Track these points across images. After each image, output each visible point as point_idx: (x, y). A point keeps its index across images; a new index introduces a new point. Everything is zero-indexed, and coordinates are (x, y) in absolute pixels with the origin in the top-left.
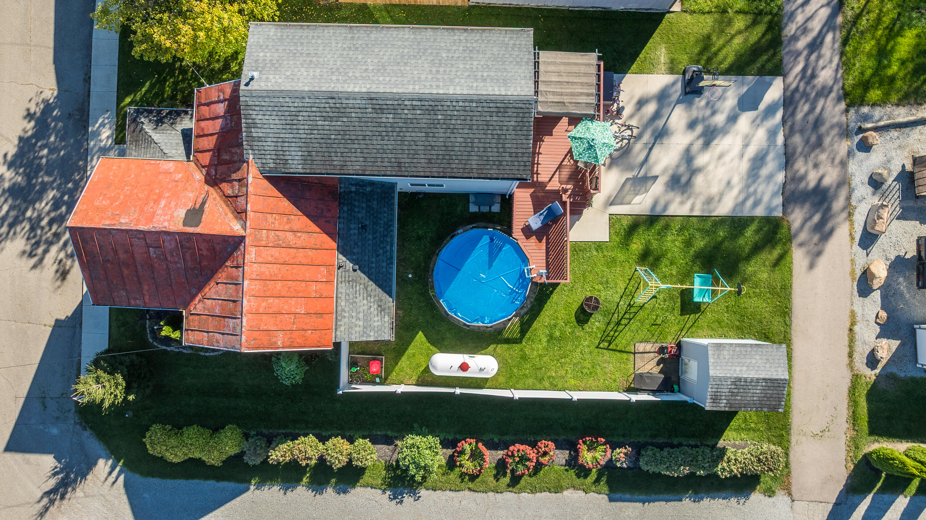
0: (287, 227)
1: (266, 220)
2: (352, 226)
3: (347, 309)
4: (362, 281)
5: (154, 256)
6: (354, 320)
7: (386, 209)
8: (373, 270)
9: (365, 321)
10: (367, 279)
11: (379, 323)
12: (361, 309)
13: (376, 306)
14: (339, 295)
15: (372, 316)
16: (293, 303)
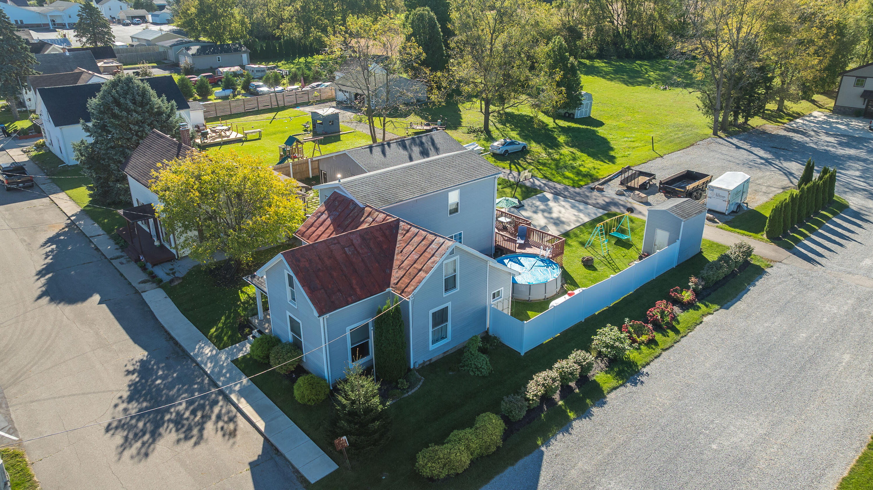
5: (350, 253)
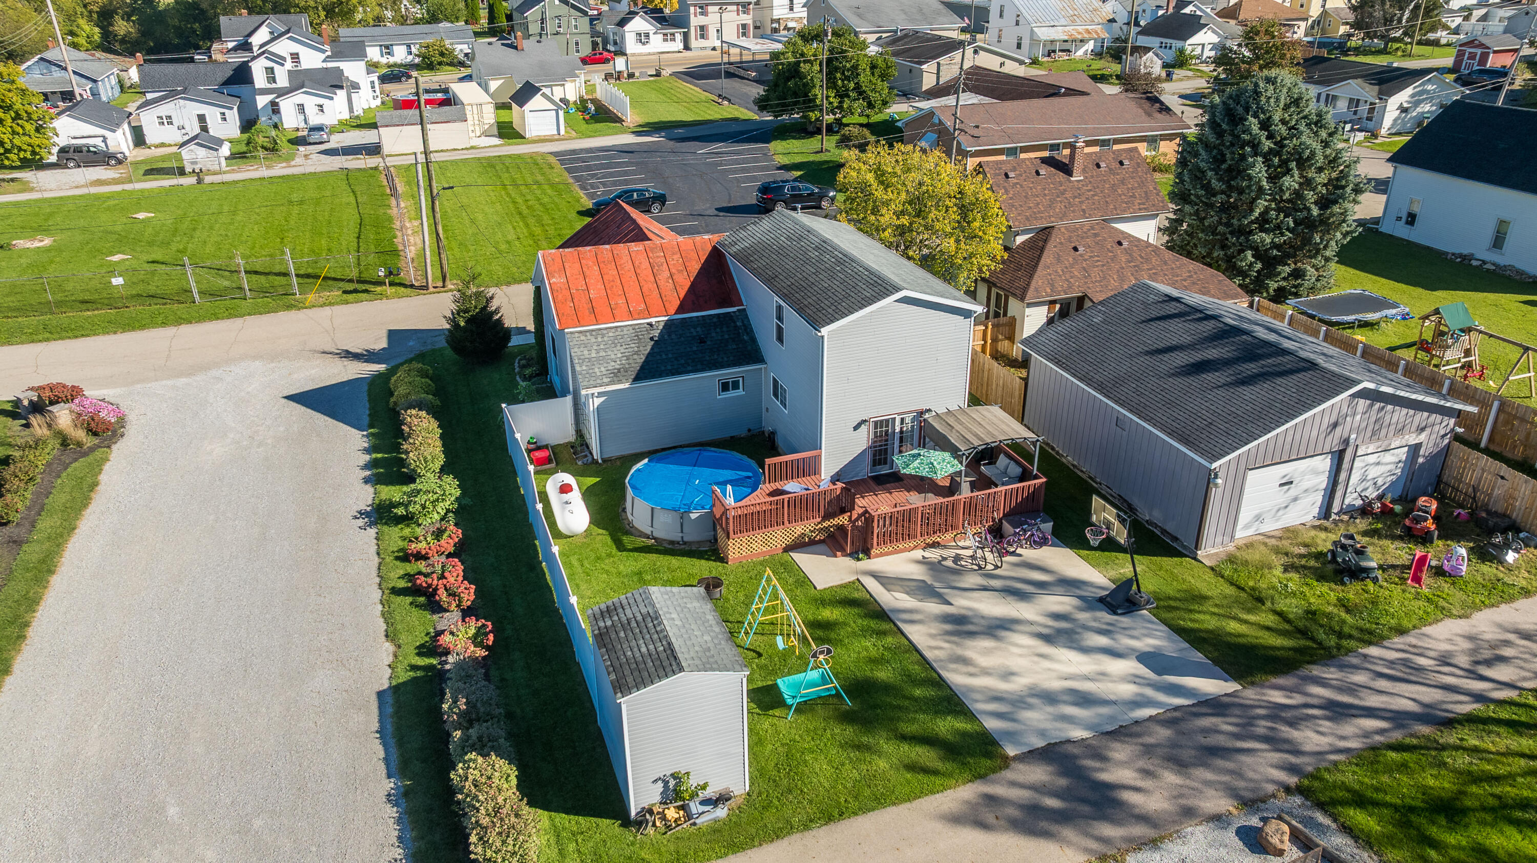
0: (673, 271)
1: (674, 254)
2: (699, 329)
3: (606, 339)
4: (641, 348)
6: (595, 347)
7: (731, 358)
8: (658, 357)
9: (598, 359)
10: (647, 352)
11: (598, 374)
12: (609, 353)
13: (618, 367)
14: (619, 329)
15: (605, 365)
16: (599, 287)
